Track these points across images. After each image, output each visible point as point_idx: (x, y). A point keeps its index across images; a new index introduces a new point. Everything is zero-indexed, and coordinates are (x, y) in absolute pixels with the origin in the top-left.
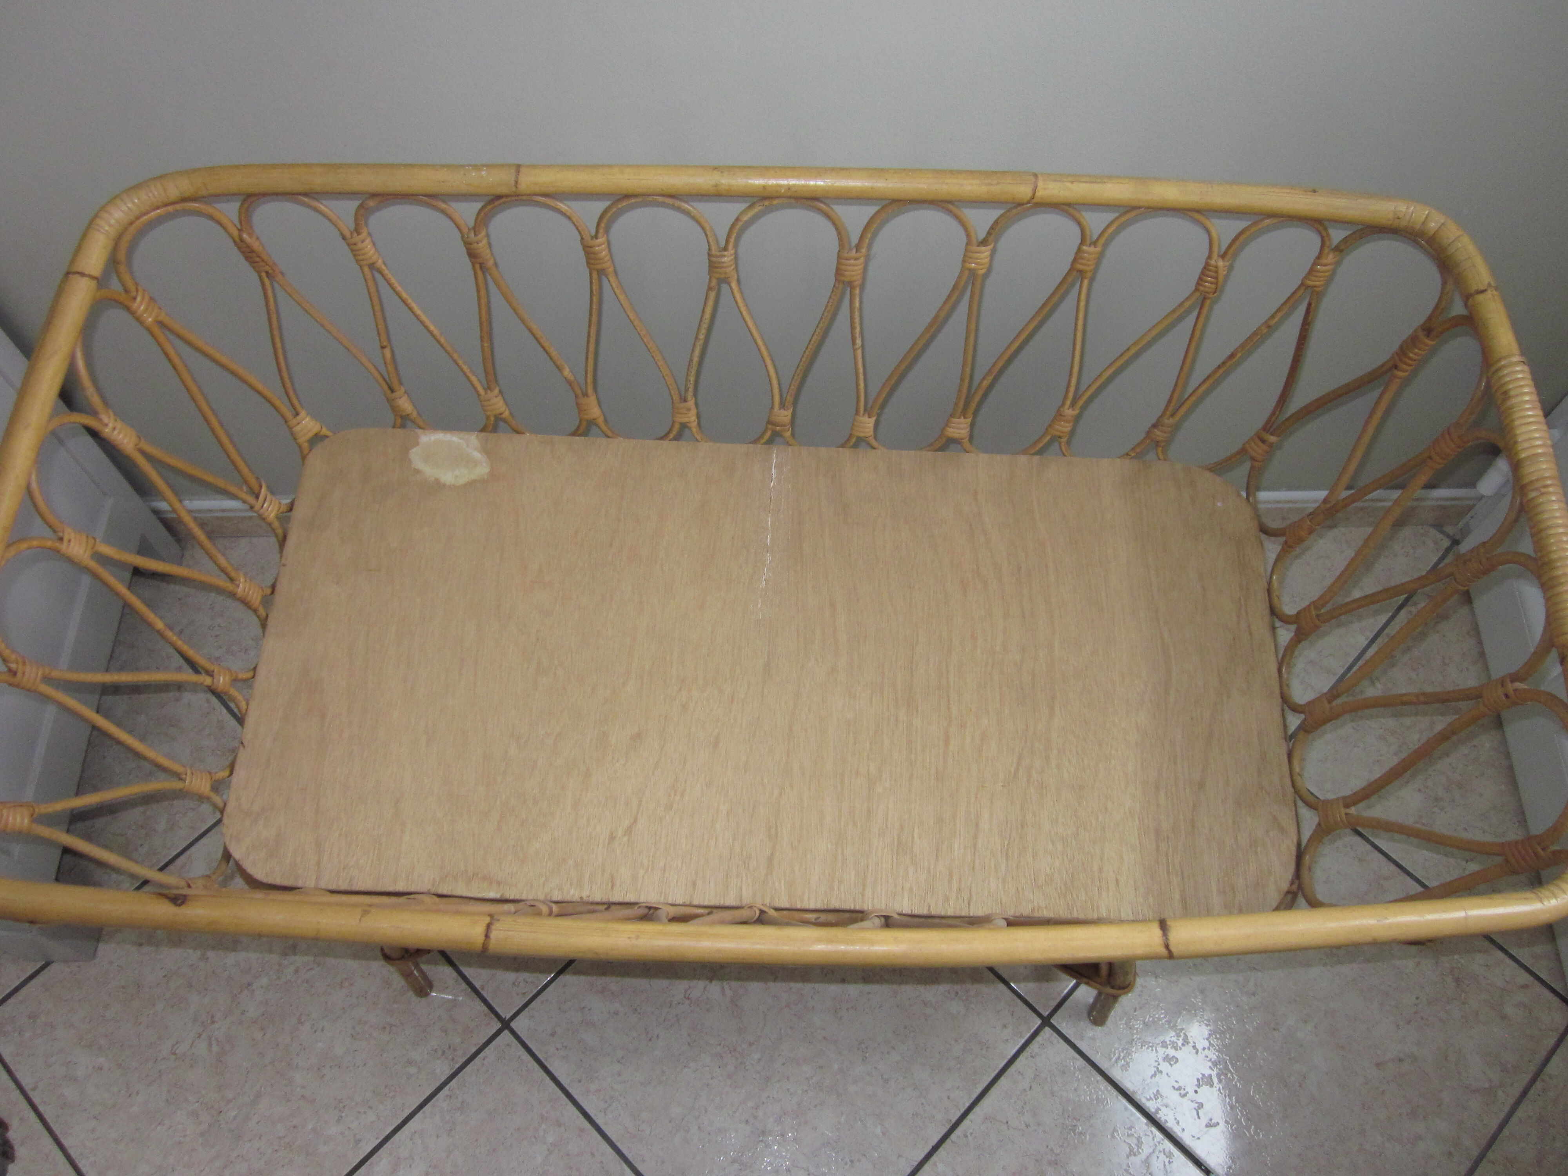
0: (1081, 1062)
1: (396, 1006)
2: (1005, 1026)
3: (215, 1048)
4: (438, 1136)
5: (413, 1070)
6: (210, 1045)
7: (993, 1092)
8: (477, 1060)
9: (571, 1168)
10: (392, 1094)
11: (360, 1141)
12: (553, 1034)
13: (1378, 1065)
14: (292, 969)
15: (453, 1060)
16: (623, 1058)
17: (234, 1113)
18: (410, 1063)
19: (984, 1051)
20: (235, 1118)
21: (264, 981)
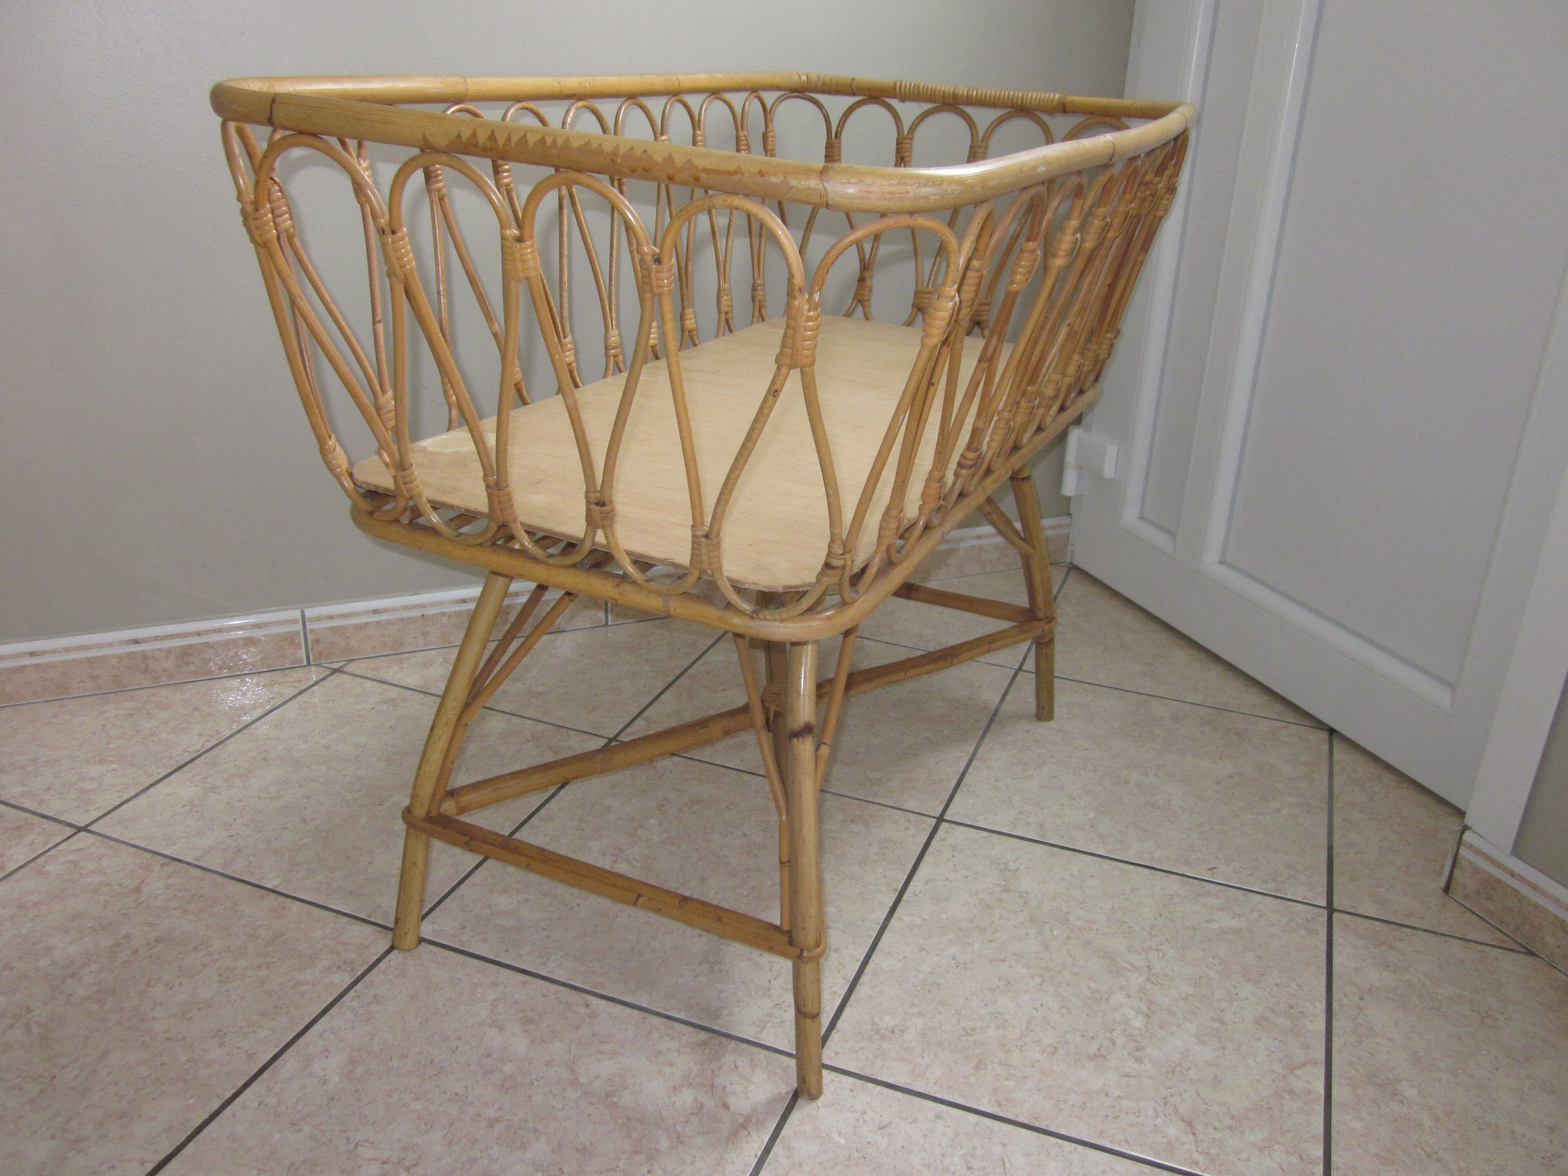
0: (985, 834)
1: (270, 949)
2: (907, 829)
3: (36, 1030)
4: (353, 1028)
5: (304, 988)
6: (28, 1030)
7: (923, 865)
8: (382, 965)
9: (524, 1011)
10: (285, 1010)
11: (253, 1054)
12: (463, 928)
13: (1218, 782)
14: (129, 952)
15: (352, 970)
16: (547, 926)
17: (75, 1073)
18: (299, 984)
19: (898, 845)
20: (75, 1078)
21: (94, 967)
